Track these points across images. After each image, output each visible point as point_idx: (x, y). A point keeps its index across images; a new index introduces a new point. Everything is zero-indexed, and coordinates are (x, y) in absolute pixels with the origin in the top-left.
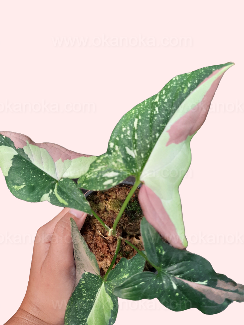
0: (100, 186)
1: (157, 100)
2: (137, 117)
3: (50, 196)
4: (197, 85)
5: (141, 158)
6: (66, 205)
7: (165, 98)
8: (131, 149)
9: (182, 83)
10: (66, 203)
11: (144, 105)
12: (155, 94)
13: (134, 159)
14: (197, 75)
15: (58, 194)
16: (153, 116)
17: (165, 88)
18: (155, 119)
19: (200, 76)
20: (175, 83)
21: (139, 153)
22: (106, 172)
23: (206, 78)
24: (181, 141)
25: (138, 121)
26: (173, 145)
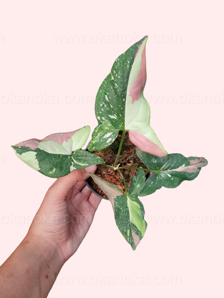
0: (106, 144)
1: (113, 78)
2: (106, 94)
3: (74, 166)
4: (133, 60)
5: (121, 117)
6: (87, 166)
7: (118, 75)
8: (112, 115)
9: (124, 62)
10: (87, 165)
11: (105, 84)
12: (108, 74)
13: (116, 120)
14: (130, 53)
15: (79, 162)
16: (115, 90)
17: (113, 68)
18: (118, 91)
19: (132, 54)
20: (119, 63)
21: (118, 115)
22: (104, 135)
23: (136, 54)
24: (139, 98)
25: (108, 96)
26: (136, 102)
